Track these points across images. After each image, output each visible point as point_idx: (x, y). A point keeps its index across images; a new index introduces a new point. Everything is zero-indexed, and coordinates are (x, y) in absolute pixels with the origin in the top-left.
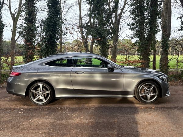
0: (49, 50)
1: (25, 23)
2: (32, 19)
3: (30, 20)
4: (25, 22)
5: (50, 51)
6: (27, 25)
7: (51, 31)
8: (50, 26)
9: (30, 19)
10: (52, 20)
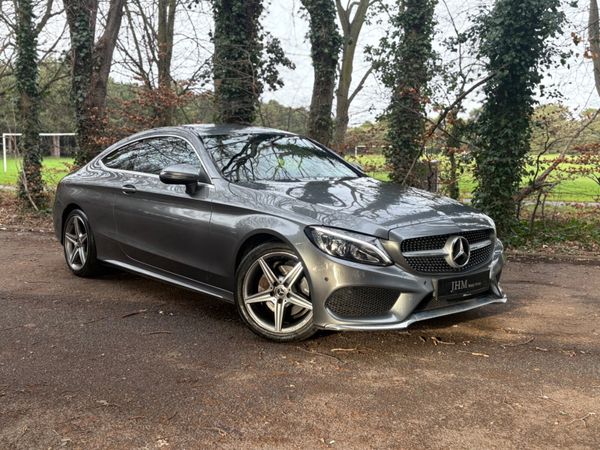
0: (503, 123)
1: (396, 34)
2: (422, 18)
3: (417, 22)
4: (397, 29)
5: (506, 126)
6: (405, 39)
7: (517, 51)
8: (512, 32)
9: (415, 18)
10: (521, 8)
